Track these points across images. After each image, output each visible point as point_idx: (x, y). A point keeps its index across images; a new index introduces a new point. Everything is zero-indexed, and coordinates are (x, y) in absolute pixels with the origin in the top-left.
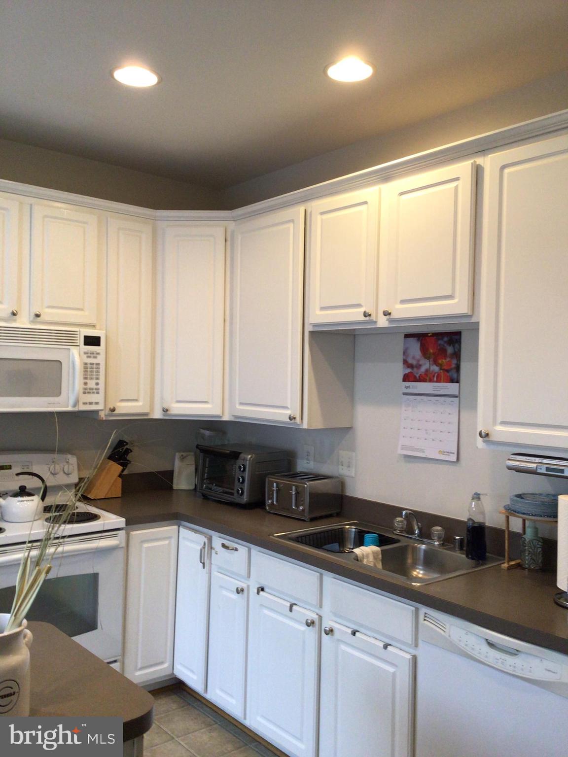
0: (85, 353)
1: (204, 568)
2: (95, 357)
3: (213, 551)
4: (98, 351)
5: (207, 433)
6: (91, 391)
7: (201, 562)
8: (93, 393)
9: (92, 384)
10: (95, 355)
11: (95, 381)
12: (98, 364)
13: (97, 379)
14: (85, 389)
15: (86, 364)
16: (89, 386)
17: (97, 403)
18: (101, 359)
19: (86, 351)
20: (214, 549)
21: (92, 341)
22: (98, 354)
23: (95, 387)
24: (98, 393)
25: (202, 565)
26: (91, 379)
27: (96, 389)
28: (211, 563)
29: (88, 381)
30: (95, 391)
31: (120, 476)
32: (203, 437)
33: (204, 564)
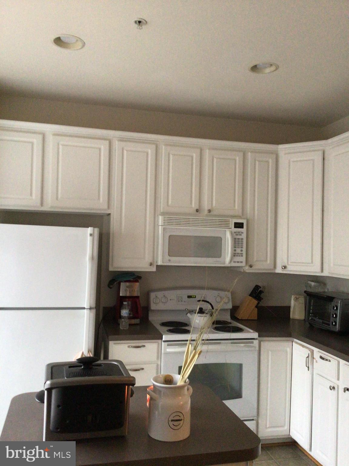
0: (235, 232)
1: (308, 370)
2: (241, 235)
3: (315, 361)
4: (242, 231)
5: (313, 284)
6: (238, 255)
7: (307, 366)
8: (239, 256)
9: (238, 251)
10: (240, 234)
11: (240, 249)
12: (242, 239)
13: (242, 248)
14: (235, 253)
15: (235, 239)
16: (237, 252)
17: (241, 262)
18: (244, 236)
19: (235, 231)
20: (315, 359)
21: (239, 225)
22: (242, 233)
23: (240, 252)
24: (242, 256)
25: (307, 368)
26: (238, 248)
27: (241, 254)
28: (313, 368)
29: (236, 249)
30: (241, 255)
31: (256, 307)
32: (310, 286)
33: (308, 367)
